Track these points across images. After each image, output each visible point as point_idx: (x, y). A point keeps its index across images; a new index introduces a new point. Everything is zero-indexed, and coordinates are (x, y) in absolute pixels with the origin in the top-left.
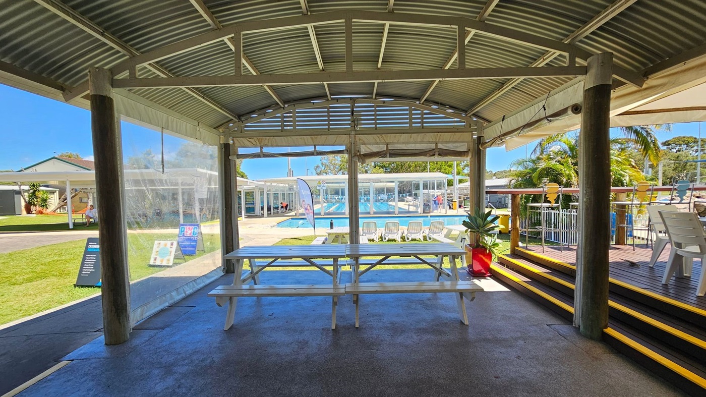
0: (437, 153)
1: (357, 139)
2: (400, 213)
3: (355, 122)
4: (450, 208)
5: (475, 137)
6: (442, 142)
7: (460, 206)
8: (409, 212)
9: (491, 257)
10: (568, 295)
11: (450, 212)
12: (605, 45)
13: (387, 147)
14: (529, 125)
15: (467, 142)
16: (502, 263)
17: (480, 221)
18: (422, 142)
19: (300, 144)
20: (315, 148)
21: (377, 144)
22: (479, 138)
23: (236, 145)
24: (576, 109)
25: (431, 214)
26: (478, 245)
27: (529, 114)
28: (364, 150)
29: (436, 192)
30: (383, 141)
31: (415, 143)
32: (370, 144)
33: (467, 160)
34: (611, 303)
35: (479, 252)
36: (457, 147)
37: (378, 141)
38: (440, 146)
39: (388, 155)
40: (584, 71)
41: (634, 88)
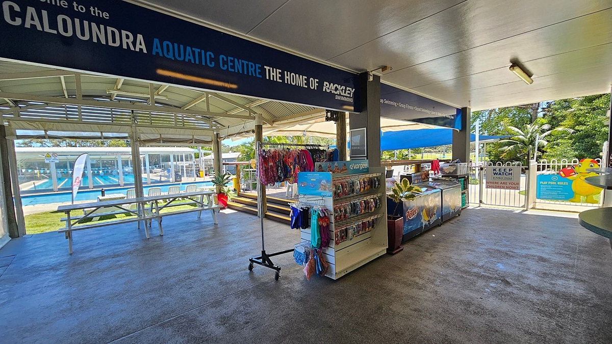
0: (194, 142)
1: (138, 130)
2: (152, 183)
3: (134, 118)
4: (198, 176)
5: (215, 133)
6: (196, 135)
7: (206, 175)
8: (161, 182)
9: (227, 198)
10: (255, 206)
11: (198, 180)
12: (259, 111)
13: (161, 136)
14: (239, 133)
15: (211, 136)
16: (233, 201)
17: (220, 179)
18: (183, 135)
19: (87, 130)
20: (102, 134)
21: (153, 133)
22: (217, 134)
23: (13, 127)
24: (253, 131)
25: (182, 182)
26: (220, 192)
27: (239, 129)
28: (143, 137)
29: (185, 164)
30: (157, 132)
31: (180, 135)
32: (147, 133)
33: (212, 146)
34: (267, 205)
35: (221, 196)
36: (205, 139)
37: (154, 132)
38: (195, 137)
39: (161, 141)
40: (254, 118)
41: (270, 126)
